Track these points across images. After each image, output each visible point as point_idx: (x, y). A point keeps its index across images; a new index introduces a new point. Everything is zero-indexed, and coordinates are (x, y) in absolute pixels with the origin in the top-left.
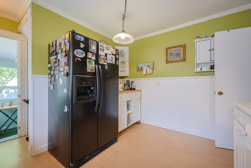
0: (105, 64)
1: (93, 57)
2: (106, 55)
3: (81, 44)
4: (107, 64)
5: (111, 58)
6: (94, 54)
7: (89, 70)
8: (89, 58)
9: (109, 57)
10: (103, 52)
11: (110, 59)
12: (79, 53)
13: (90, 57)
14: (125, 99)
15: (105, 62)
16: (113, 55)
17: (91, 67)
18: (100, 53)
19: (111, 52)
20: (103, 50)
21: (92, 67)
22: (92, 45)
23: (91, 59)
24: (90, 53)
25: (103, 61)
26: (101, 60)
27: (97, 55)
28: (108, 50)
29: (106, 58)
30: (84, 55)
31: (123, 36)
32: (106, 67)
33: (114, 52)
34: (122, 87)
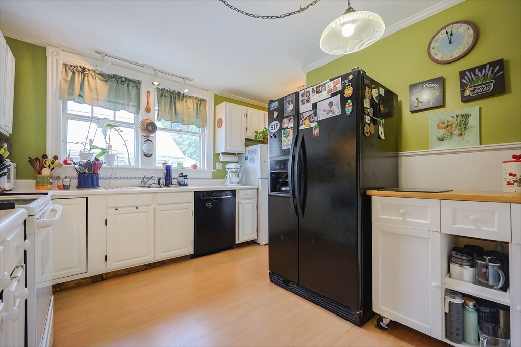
0: (313, 125)
1: (290, 124)
2: (315, 106)
3: (275, 112)
4: (317, 124)
5: (327, 107)
6: (291, 118)
7: (285, 146)
8: (285, 128)
9: (323, 106)
10: (309, 103)
11: (324, 111)
12: (273, 127)
13: (286, 126)
14: (428, 222)
15: (311, 122)
16: (333, 95)
17: (287, 140)
18: (303, 108)
19: (329, 91)
20: (308, 101)
21: (289, 140)
22: (288, 105)
23: (287, 128)
24: (285, 119)
25: (307, 122)
26: (304, 121)
27: (297, 116)
28: (320, 92)
29: (316, 111)
30: (278, 127)
32: (316, 132)
33: (337, 86)
34: (511, 179)
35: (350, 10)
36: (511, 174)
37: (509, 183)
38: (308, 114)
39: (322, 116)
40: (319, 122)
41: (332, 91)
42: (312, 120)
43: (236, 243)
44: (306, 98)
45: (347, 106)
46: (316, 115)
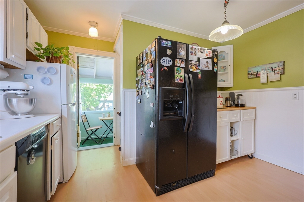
0: (198, 71)
1: (182, 65)
2: (199, 59)
3: (168, 50)
5: (206, 64)
6: (183, 61)
7: (177, 80)
8: (177, 66)
9: (203, 62)
10: (195, 56)
11: (204, 65)
12: (166, 61)
13: (178, 65)
14: (227, 119)
15: (197, 69)
16: (208, 58)
18: (192, 57)
19: (207, 55)
20: (195, 54)
21: (181, 77)
23: (179, 67)
24: (178, 60)
25: (194, 68)
26: (192, 66)
27: (187, 61)
28: (202, 53)
29: (200, 63)
30: (171, 63)
31: (224, 29)
32: (199, 76)
33: (210, 54)
35: (226, 22)
37: (221, 104)
40: (201, 70)
41: (208, 56)
42: (197, 68)
44: (194, 52)
45: (215, 67)
46: (199, 65)
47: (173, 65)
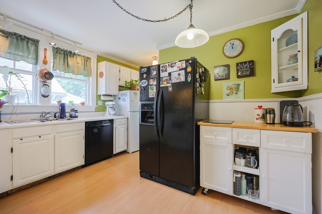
0: (169, 85)
1: (154, 83)
2: (170, 74)
3: (144, 75)
4: (171, 85)
5: (177, 76)
6: (155, 80)
7: (151, 95)
8: (151, 85)
9: (175, 75)
10: (166, 72)
11: (175, 78)
12: (143, 83)
13: (152, 83)
15: (168, 83)
16: (180, 70)
17: (152, 92)
18: (163, 75)
19: (178, 67)
20: (166, 71)
21: (154, 92)
22: (153, 71)
23: (152, 85)
24: (151, 80)
25: (165, 83)
26: (163, 82)
27: (159, 79)
28: (173, 67)
29: (170, 77)
30: (147, 84)
32: (170, 89)
33: (183, 65)
34: (258, 117)
35: (191, 26)
36: (258, 115)
37: (257, 119)
38: (165, 78)
39: (174, 80)
40: (172, 84)
41: (180, 67)
42: (168, 82)
43: (114, 153)
44: (164, 69)
45: (188, 77)
46: (170, 79)
47: (148, 85)
